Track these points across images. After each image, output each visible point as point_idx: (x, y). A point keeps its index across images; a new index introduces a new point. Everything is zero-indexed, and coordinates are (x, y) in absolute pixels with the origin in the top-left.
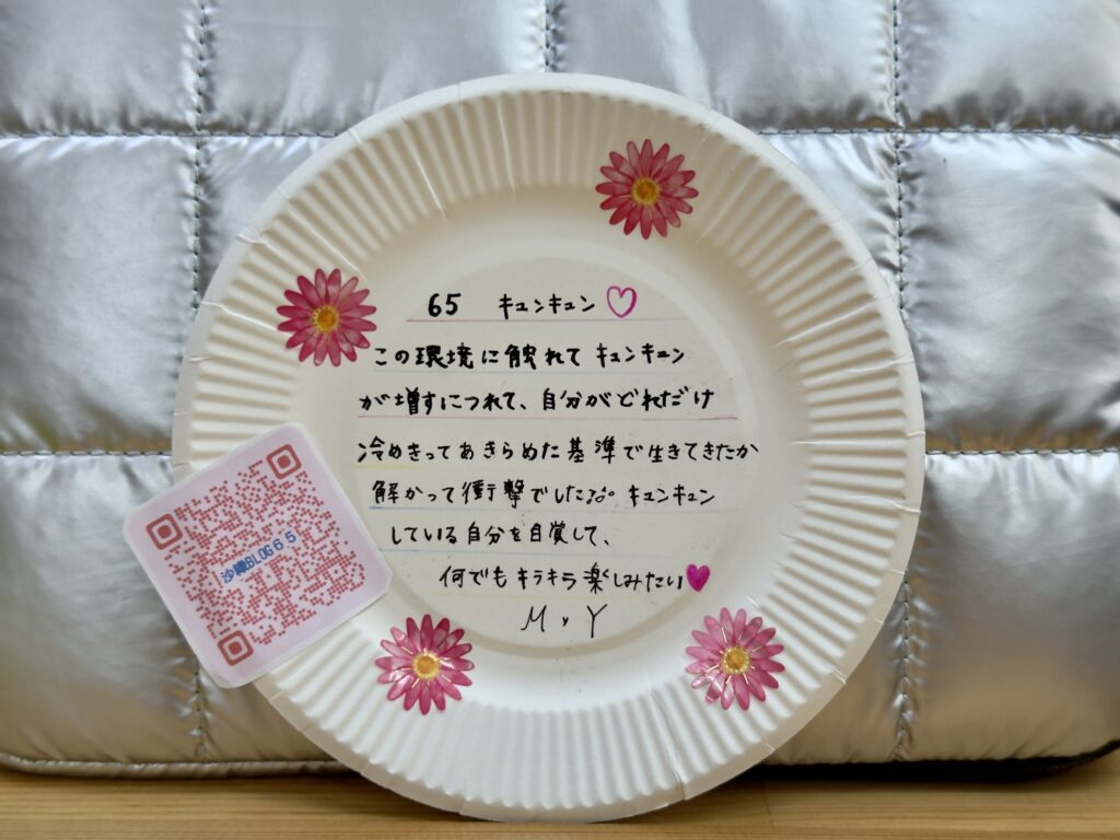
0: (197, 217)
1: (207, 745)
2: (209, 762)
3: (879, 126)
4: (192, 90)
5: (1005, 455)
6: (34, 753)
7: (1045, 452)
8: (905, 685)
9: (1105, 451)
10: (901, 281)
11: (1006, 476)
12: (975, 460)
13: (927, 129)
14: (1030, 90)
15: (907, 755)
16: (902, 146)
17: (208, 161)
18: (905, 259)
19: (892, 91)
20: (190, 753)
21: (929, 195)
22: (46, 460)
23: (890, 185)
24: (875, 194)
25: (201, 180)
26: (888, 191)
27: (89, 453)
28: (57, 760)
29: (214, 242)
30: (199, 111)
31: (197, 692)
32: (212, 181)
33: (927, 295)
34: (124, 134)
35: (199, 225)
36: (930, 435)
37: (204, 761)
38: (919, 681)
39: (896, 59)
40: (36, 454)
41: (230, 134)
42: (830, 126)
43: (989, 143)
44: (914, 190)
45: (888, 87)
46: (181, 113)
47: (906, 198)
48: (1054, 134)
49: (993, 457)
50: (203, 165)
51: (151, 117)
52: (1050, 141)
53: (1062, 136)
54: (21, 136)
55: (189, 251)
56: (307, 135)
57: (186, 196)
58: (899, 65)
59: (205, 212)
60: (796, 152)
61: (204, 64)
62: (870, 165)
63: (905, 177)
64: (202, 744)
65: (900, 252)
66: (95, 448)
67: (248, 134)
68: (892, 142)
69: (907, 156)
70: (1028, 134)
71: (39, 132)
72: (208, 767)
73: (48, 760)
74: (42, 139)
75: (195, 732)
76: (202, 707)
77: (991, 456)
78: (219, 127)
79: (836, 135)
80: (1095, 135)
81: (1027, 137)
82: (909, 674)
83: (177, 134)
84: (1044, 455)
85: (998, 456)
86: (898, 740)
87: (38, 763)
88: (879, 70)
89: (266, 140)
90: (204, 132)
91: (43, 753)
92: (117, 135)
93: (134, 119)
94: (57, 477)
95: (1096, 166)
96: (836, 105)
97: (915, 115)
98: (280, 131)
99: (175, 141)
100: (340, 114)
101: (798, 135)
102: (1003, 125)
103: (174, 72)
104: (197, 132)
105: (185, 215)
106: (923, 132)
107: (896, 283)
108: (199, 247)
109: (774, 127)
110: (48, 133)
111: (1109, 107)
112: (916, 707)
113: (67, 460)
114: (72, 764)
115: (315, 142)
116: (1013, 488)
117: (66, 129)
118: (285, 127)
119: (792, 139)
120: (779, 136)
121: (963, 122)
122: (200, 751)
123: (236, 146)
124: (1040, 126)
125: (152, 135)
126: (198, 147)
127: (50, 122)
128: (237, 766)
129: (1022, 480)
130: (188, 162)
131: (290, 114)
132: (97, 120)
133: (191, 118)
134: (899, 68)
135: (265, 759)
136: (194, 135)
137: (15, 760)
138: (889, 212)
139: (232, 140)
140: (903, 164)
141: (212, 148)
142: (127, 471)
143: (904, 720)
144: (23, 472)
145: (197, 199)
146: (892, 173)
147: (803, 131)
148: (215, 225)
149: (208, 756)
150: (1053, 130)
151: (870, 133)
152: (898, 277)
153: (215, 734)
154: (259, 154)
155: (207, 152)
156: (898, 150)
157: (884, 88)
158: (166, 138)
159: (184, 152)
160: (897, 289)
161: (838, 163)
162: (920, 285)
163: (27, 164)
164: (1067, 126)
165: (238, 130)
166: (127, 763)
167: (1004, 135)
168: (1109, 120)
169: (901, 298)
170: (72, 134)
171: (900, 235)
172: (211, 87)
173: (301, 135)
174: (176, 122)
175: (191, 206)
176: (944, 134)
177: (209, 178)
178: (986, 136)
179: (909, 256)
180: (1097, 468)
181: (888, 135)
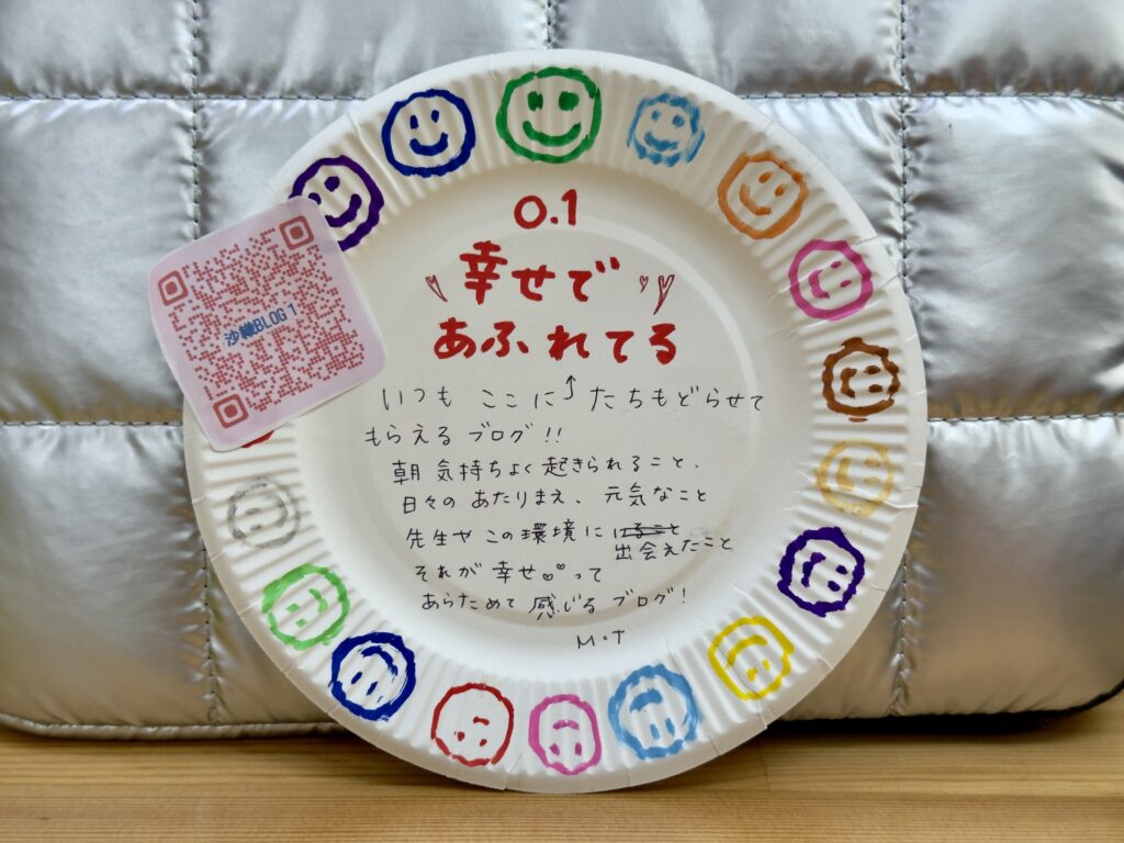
0: (196, 183)
1: (220, 709)
2: (222, 724)
3: (884, 91)
4: (188, 53)
5: (1004, 422)
6: (48, 718)
7: (1043, 418)
8: (903, 644)
9: (1101, 416)
10: (905, 248)
11: (1005, 442)
12: (973, 426)
13: (933, 93)
14: (1037, 52)
15: (902, 712)
16: (908, 112)
17: (205, 126)
18: (909, 226)
19: (898, 53)
20: (202, 716)
21: (932, 161)
22: (51, 430)
23: (894, 150)
24: (879, 161)
25: (199, 144)
26: (893, 158)
27: (94, 424)
28: (71, 725)
29: (214, 210)
30: (195, 73)
31: (209, 658)
32: (210, 146)
33: (929, 263)
34: (119, 97)
35: (199, 192)
36: (930, 400)
37: (216, 724)
38: (915, 641)
39: (903, 21)
40: (41, 424)
41: (227, 97)
42: (835, 90)
43: (994, 107)
44: (918, 156)
45: (894, 48)
46: (177, 75)
47: (910, 164)
48: (1058, 98)
49: (992, 424)
50: (200, 130)
51: (146, 79)
52: (1054, 103)
53: (1067, 100)
54: (12, 98)
55: (189, 218)
56: (307, 99)
57: (184, 162)
58: (906, 27)
59: (204, 179)
60: (801, 117)
61: (198, 24)
62: (874, 129)
63: (911, 143)
64: (213, 708)
65: (904, 219)
66: (100, 419)
67: (245, 97)
68: (898, 107)
69: (913, 121)
70: (1033, 98)
71: (32, 95)
72: (220, 728)
73: (62, 723)
74: (34, 102)
75: (208, 697)
76: (214, 673)
77: (989, 423)
78: (217, 90)
79: (842, 99)
80: (1099, 98)
81: (1032, 101)
82: (907, 635)
83: (172, 98)
84: (1042, 421)
85: (997, 422)
86: (894, 698)
87: (51, 727)
88: (885, 32)
89: (265, 103)
90: (200, 95)
91: (57, 718)
92: (111, 98)
93: (128, 80)
94: (62, 446)
95: (1099, 130)
96: (843, 68)
97: (920, 78)
98: (277, 94)
99: (171, 104)
100: (340, 78)
101: (803, 99)
102: (1008, 89)
103: (167, 33)
104: (193, 95)
105: (183, 180)
106: (929, 96)
107: (900, 250)
108: (199, 214)
109: (780, 90)
110: (40, 95)
111: (1115, 69)
112: (913, 665)
113: (71, 430)
114: (86, 727)
115: (314, 105)
116: (1013, 453)
117: (59, 92)
118: (283, 91)
119: (798, 103)
120: (784, 100)
121: (969, 86)
122: (213, 715)
123: (234, 109)
124: (1045, 89)
125: (146, 98)
126: (195, 111)
127: (41, 84)
128: (250, 727)
129: (1021, 447)
130: (185, 127)
131: (288, 77)
132: (90, 83)
133: (187, 80)
134: (905, 30)
135: (276, 721)
136: (191, 98)
137: (30, 725)
138: (893, 178)
139: (229, 103)
140: (908, 130)
141: (209, 112)
142: (132, 440)
143: (900, 677)
144: (27, 442)
145: (195, 165)
146: (897, 138)
147: (810, 95)
148: (215, 191)
149: (221, 720)
150: (1057, 93)
151: (875, 98)
152: (902, 244)
153: (227, 698)
154: (257, 118)
155: (204, 116)
156: (904, 115)
157: (890, 51)
158: (162, 101)
159: (181, 116)
160: (900, 256)
161: (843, 127)
162: (923, 253)
163: (22, 128)
164: (1072, 89)
165: (237, 93)
166: (140, 727)
167: (1009, 98)
168: (1115, 82)
169: (904, 265)
170: (65, 97)
171: (904, 202)
172: (206, 48)
173: (299, 98)
174: (172, 85)
175: (189, 172)
176: (949, 98)
177: (207, 143)
178: (990, 100)
179: (913, 223)
180: (1094, 432)
181: (894, 99)
